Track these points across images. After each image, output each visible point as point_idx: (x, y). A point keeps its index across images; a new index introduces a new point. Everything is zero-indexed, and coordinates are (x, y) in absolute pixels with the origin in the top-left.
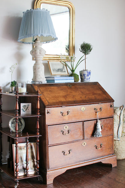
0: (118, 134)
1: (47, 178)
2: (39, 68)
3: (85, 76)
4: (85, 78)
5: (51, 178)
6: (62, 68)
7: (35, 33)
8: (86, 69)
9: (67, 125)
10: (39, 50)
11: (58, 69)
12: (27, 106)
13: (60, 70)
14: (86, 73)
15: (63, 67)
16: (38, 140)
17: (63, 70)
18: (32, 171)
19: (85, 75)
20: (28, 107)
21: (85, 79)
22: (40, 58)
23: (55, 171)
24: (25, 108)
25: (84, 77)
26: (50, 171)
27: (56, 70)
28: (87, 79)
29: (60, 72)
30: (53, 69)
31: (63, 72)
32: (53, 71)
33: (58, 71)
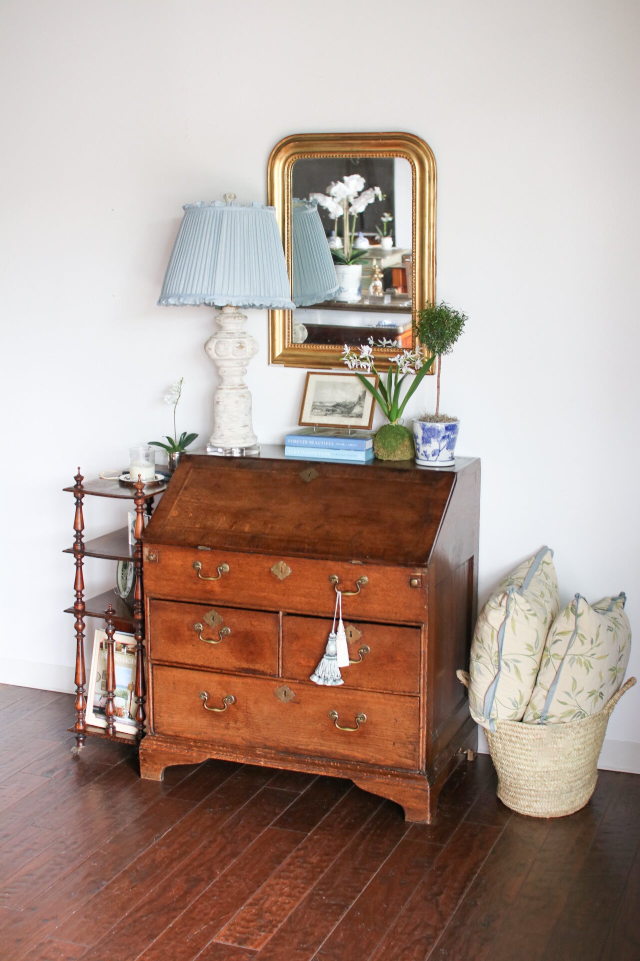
1: (141, 757)
5: (157, 762)
6: (355, 399)
11: (337, 405)
15: (361, 399)
17: (357, 410)
26: (153, 740)
27: (327, 406)
28: (423, 453)
29: (338, 415)
30: (314, 402)
31: (352, 417)
32: (314, 409)
33: (330, 412)
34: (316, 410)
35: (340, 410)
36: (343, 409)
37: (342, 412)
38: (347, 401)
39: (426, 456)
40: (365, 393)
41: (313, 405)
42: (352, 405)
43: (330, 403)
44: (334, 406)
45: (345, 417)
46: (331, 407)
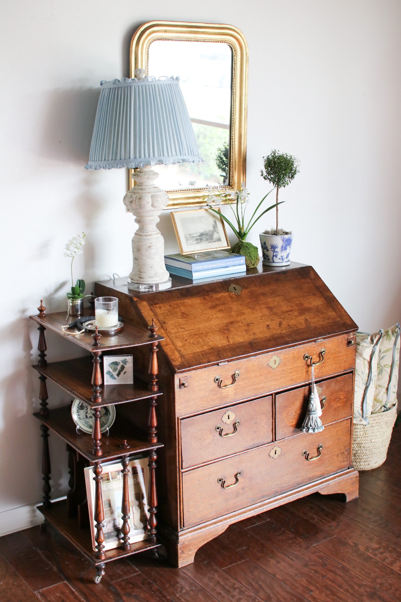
0: (362, 410)
1: (179, 551)
2: (149, 247)
3: (276, 250)
4: (276, 256)
5: (190, 550)
6: (211, 228)
7: (140, 157)
8: (279, 228)
9: (232, 411)
10: (150, 195)
11: (202, 235)
12: (121, 364)
13: (207, 235)
14: (278, 241)
15: (215, 227)
16: (155, 457)
17: (215, 236)
18: (137, 534)
19: (276, 247)
20: (123, 368)
21: (276, 260)
22: (152, 218)
23: (200, 531)
24: (115, 370)
25: (274, 252)
26: (186, 533)
27: (195, 236)
28: (281, 258)
29: (205, 242)
30: (185, 235)
31: (215, 241)
32: (187, 240)
33: (199, 241)
34: (189, 241)
35: (205, 238)
36: (207, 237)
37: (207, 239)
38: (207, 230)
39: (282, 259)
40: (215, 222)
41: (185, 238)
42: (211, 232)
43: (196, 233)
44: (200, 236)
45: (210, 242)
46: (197, 236)
